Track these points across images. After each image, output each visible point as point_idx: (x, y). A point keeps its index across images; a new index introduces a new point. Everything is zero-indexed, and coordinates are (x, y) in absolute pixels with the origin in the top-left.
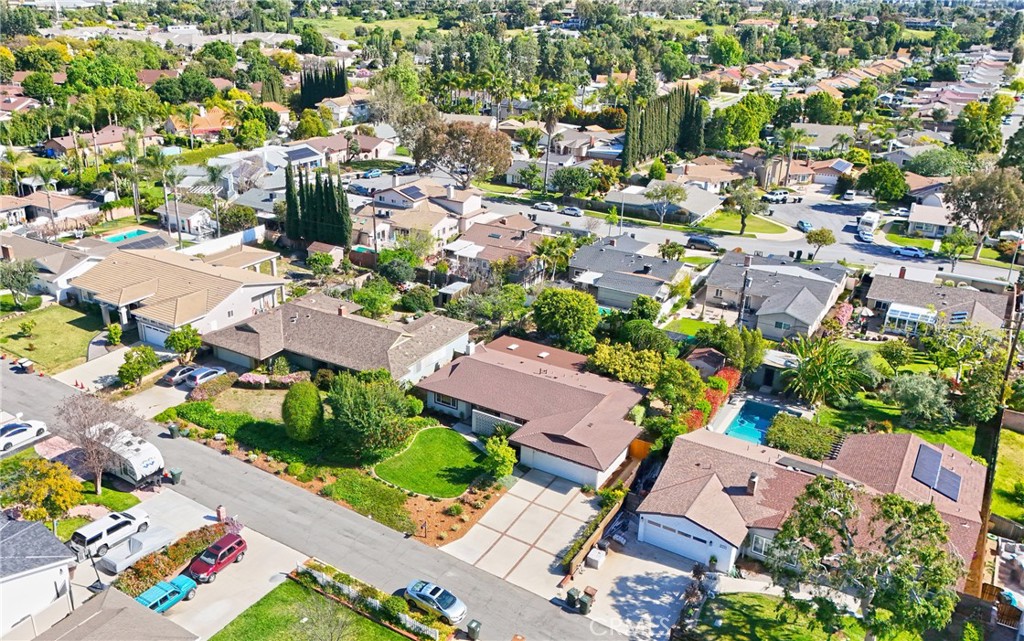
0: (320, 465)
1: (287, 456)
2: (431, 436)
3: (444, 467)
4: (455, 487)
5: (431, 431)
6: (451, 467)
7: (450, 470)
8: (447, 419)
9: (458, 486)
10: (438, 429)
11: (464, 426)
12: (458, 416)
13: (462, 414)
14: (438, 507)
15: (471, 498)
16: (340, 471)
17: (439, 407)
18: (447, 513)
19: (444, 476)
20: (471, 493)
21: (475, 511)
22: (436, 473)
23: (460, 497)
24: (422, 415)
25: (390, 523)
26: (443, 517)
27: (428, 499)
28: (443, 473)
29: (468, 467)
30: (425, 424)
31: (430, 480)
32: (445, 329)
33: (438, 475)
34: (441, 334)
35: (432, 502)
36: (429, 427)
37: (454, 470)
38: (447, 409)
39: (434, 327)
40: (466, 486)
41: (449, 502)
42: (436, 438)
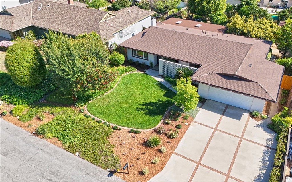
0: (41, 106)
1: (15, 99)
2: (131, 79)
3: (141, 102)
4: (151, 119)
5: (131, 75)
6: (147, 101)
7: (146, 104)
8: (142, 67)
9: (154, 118)
10: (136, 74)
11: (154, 71)
12: (149, 64)
13: (151, 63)
14: (139, 138)
15: (165, 128)
16: (57, 110)
17: (135, 59)
18: (147, 144)
19: (141, 109)
20: (165, 123)
21: (170, 140)
22: (135, 107)
23: (156, 127)
24: (124, 65)
25: (95, 160)
26: (144, 149)
27: (130, 132)
28: (141, 107)
29: (159, 101)
30: (127, 71)
31: (131, 114)
32: (137, 13)
33: (137, 109)
34: (134, 15)
35: (133, 134)
36: (129, 73)
37: (150, 104)
38: (141, 61)
39: (130, 11)
40: (160, 117)
41: (147, 133)
42: (134, 80)
